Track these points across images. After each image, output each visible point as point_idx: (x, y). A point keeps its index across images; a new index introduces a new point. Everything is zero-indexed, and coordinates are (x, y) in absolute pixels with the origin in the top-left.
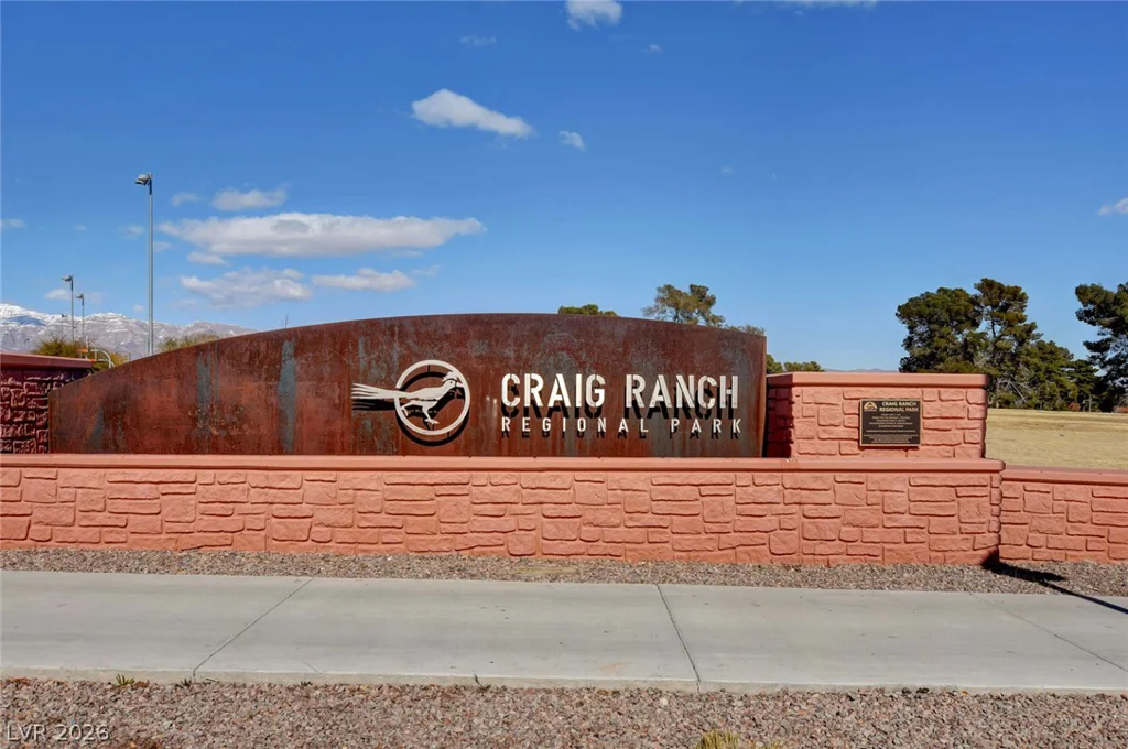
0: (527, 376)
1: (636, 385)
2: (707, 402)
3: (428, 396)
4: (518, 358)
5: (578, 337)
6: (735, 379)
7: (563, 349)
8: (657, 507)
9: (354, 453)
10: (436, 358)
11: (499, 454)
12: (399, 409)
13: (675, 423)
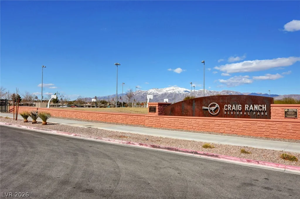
0: (228, 105)
1: (247, 106)
2: (260, 109)
3: (213, 108)
4: (228, 102)
5: (237, 98)
6: (265, 105)
7: (235, 101)
8: (243, 126)
9: (203, 117)
10: (215, 102)
11: (225, 117)
12: (209, 110)
13: (254, 113)
